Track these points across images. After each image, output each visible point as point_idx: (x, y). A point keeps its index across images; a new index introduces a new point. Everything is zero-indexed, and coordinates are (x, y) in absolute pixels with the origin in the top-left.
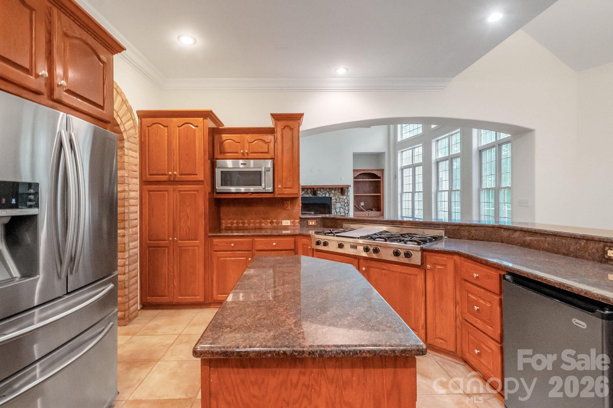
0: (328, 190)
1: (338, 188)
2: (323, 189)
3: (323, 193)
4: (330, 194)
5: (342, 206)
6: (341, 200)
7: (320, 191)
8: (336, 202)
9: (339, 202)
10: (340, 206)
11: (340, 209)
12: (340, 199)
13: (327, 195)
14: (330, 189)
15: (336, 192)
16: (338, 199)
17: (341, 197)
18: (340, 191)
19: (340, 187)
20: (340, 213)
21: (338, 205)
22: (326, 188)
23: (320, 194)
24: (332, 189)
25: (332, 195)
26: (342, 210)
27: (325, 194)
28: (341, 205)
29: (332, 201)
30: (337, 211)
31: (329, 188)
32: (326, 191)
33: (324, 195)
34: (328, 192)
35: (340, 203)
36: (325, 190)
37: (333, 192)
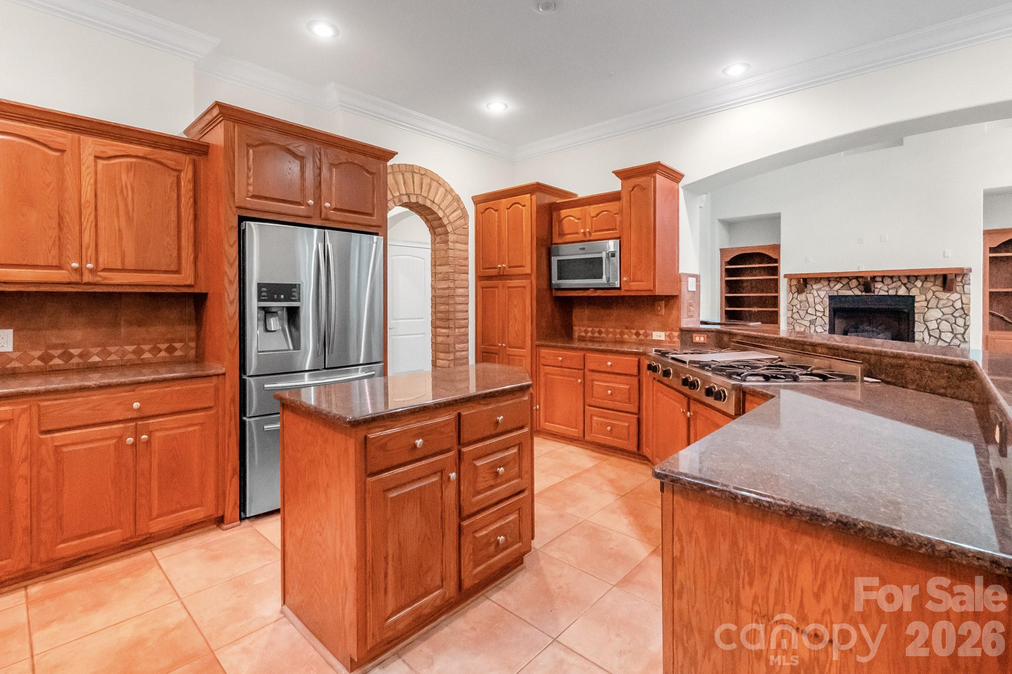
0: (905, 281)
1: (935, 276)
2: (892, 277)
3: (890, 287)
4: (909, 290)
5: (945, 317)
6: (942, 302)
7: (882, 282)
8: (927, 307)
9: (937, 307)
10: (940, 315)
11: (938, 324)
12: (939, 299)
13: (902, 291)
14: (911, 277)
15: (928, 285)
16: (933, 303)
17: (944, 295)
18: (939, 281)
19: (941, 273)
20: (941, 332)
21: (935, 314)
22: (899, 277)
23: (881, 289)
24: (917, 277)
25: (914, 292)
26: (945, 326)
27: (897, 289)
28: (944, 314)
29: (916, 305)
30: (931, 328)
31: (908, 277)
32: (899, 283)
33: (892, 292)
34: (905, 285)
35: (940, 309)
36: (894, 280)
37: (919, 284)
